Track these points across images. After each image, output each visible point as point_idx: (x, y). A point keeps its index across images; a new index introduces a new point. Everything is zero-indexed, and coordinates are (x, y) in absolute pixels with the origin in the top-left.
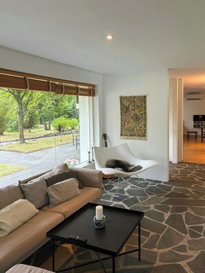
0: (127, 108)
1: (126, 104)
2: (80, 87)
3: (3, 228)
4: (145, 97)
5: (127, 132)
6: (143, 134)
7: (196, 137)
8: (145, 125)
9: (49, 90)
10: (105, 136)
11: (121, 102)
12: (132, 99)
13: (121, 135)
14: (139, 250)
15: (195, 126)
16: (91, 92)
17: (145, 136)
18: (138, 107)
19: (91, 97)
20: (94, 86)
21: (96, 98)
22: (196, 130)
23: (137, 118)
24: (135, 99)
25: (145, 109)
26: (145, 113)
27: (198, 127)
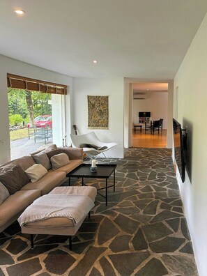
0: (93, 105)
1: (93, 102)
2: (58, 87)
3: (34, 177)
4: (107, 97)
5: (93, 123)
6: (106, 125)
7: (141, 130)
8: (107, 118)
9: (38, 90)
10: (75, 127)
11: (88, 100)
12: (97, 98)
13: (89, 126)
14: (114, 186)
15: (140, 122)
16: (64, 91)
17: (107, 126)
18: (102, 104)
19: (63, 96)
20: (66, 86)
21: (68, 97)
22: (141, 124)
23: (101, 113)
24: (100, 99)
25: (108, 106)
26: (108, 109)
27: (143, 122)
